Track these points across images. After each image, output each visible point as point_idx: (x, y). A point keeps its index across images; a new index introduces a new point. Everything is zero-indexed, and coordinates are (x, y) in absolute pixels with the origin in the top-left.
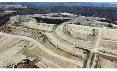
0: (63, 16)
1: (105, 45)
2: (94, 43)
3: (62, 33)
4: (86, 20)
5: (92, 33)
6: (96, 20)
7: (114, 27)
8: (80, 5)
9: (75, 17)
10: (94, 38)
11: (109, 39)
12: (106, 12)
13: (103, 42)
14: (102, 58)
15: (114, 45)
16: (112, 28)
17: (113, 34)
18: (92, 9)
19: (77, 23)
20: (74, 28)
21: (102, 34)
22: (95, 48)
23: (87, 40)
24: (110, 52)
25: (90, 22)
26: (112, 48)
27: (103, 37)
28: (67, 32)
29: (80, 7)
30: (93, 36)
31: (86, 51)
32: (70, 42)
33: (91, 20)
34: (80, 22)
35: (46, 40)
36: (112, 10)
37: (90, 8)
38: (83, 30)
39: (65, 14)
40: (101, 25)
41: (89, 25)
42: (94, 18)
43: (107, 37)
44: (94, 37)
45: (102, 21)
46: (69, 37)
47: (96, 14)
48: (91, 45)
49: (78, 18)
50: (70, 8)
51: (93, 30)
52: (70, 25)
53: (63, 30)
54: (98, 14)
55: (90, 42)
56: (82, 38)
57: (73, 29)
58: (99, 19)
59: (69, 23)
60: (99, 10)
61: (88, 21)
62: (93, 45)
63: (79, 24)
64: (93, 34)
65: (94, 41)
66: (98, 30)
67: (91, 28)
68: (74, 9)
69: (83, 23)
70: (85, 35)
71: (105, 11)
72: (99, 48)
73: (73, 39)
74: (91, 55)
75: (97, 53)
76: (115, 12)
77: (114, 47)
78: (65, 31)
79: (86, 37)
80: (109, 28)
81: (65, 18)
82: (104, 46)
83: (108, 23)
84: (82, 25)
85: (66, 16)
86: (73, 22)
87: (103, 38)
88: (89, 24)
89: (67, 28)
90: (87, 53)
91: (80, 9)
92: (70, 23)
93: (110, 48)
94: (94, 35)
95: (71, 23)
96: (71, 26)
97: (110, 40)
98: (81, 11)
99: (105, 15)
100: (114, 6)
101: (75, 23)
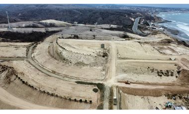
0: (46, 26)
1: (126, 69)
2: (108, 68)
3: (47, 57)
4: (87, 30)
5: (102, 51)
6: (102, 29)
7: (132, 38)
8: (74, 7)
9: (69, 26)
10: (106, 59)
11: (129, 59)
12: (113, 16)
13: (122, 63)
14: (126, 94)
15: (139, 67)
16: (129, 40)
17: (134, 49)
18: (93, 13)
19: (73, 36)
20: (69, 45)
21: (118, 51)
22: (111, 78)
23: (96, 64)
24: (135, 80)
25: (94, 33)
26: (137, 73)
27: (119, 56)
28: (56, 55)
29: (74, 10)
30: (103, 56)
31: (96, 88)
32: (64, 73)
33: (95, 29)
34: (77, 34)
35: (13, 77)
36: (120, 13)
37: (90, 11)
38: (86, 48)
39: (49, 21)
40: (113, 37)
41: (94, 37)
42: (99, 26)
43: (126, 55)
44: (106, 57)
45: (111, 29)
46: (61, 63)
47: (101, 20)
48: (104, 73)
49: (73, 27)
50: (58, 11)
51: (103, 46)
52: (60, 41)
53: (49, 52)
54: (103, 19)
55: (100, 68)
56: (86, 63)
57: (66, 48)
58: (107, 26)
59: (58, 36)
60: (103, 13)
61: (91, 30)
62: (107, 72)
63: (76, 37)
64: (104, 53)
65: (108, 65)
66: (109, 45)
67: (97, 43)
68: (65, 13)
69: (83, 34)
70: (90, 57)
71: (112, 14)
72: (117, 77)
73: (70, 68)
74: (107, 93)
75: (117, 87)
76: (125, 16)
77: (139, 70)
78: (52, 52)
79: (92, 60)
80: (124, 39)
81: (50, 29)
82: (125, 71)
83: (122, 33)
84: (82, 39)
85: (52, 25)
86: (65, 36)
87: (120, 58)
88: (94, 36)
89: (56, 47)
90: (99, 90)
91: (74, 13)
92: (60, 38)
93: (135, 73)
94: (105, 55)
95: (63, 38)
96: (62, 43)
97: (131, 59)
98: (76, 17)
99: (113, 21)
100: (121, 8)
101: (70, 36)
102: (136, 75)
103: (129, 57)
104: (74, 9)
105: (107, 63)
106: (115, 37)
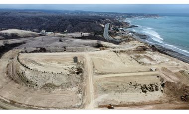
1: (105, 87)
2: (85, 88)
3: (4, 80)
4: (56, 40)
5: (75, 66)
6: (73, 38)
7: (106, 47)
8: (41, 15)
9: (34, 36)
10: (81, 76)
11: (108, 73)
12: (82, 23)
13: (100, 81)
15: (120, 83)
16: (104, 49)
17: (110, 61)
18: (62, 20)
19: (39, 49)
20: (33, 62)
21: (93, 64)
22: (89, 103)
23: (69, 85)
24: (119, 100)
25: (65, 44)
26: (119, 91)
27: (96, 71)
28: (17, 77)
29: (41, 18)
30: (78, 73)
32: (27, 102)
33: (65, 38)
34: (44, 46)
36: (90, 19)
37: (59, 18)
38: (55, 64)
39: (10, 32)
40: (86, 47)
41: (65, 49)
42: (69, 34)
43: (102, 69)
44: (81, 74)
45: (83, 38)
46: (24, 88)
47: (71, 27)
48: (80, 95)
49: (40, 37)
51: (75, 60)
52: (23, 56)
53: (7, 73)
54: (73, 26)
55: (75, 89)
56: (56, 84)
57: (31, 66)
58: (78, 34)
59: (20, 50)
60: (73, 20)
61: (60, 41)
62: (84, 95)
63: (43, 50)
64: (78, 69)
65: (84, 84)
66: (83, 57)
67: (69, 55)
69: (51, 46)
70: (61, 76)
71: (82, 21)
72: (96, 100)
76: (95, 23)
77: (121, 88)
78: (11, 73)
79: (64, 80)
80: (98, 49)
81: (10, 42)
82: (105, 91)
83: (95, 41)
84: (50, 51)
85: (14, 36)
86: (28, 49)
87: (97, 74)
88: (65, 47)
89: (17, 66)
91: (41, 21)
92: (22, 52)
93: (116, 91)
94: (79, 71)
95: (26, 52)
96: (25, 59)
97: (110, 73)
98: (44, 24)
99: (84, 27)
101: (36, 49)
102: (118, 94)
103: (107, 71)
104: (41, 16)
105: (82, 82)
106: (89, 48)
